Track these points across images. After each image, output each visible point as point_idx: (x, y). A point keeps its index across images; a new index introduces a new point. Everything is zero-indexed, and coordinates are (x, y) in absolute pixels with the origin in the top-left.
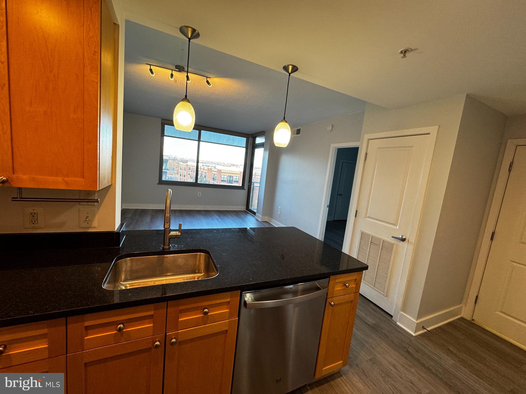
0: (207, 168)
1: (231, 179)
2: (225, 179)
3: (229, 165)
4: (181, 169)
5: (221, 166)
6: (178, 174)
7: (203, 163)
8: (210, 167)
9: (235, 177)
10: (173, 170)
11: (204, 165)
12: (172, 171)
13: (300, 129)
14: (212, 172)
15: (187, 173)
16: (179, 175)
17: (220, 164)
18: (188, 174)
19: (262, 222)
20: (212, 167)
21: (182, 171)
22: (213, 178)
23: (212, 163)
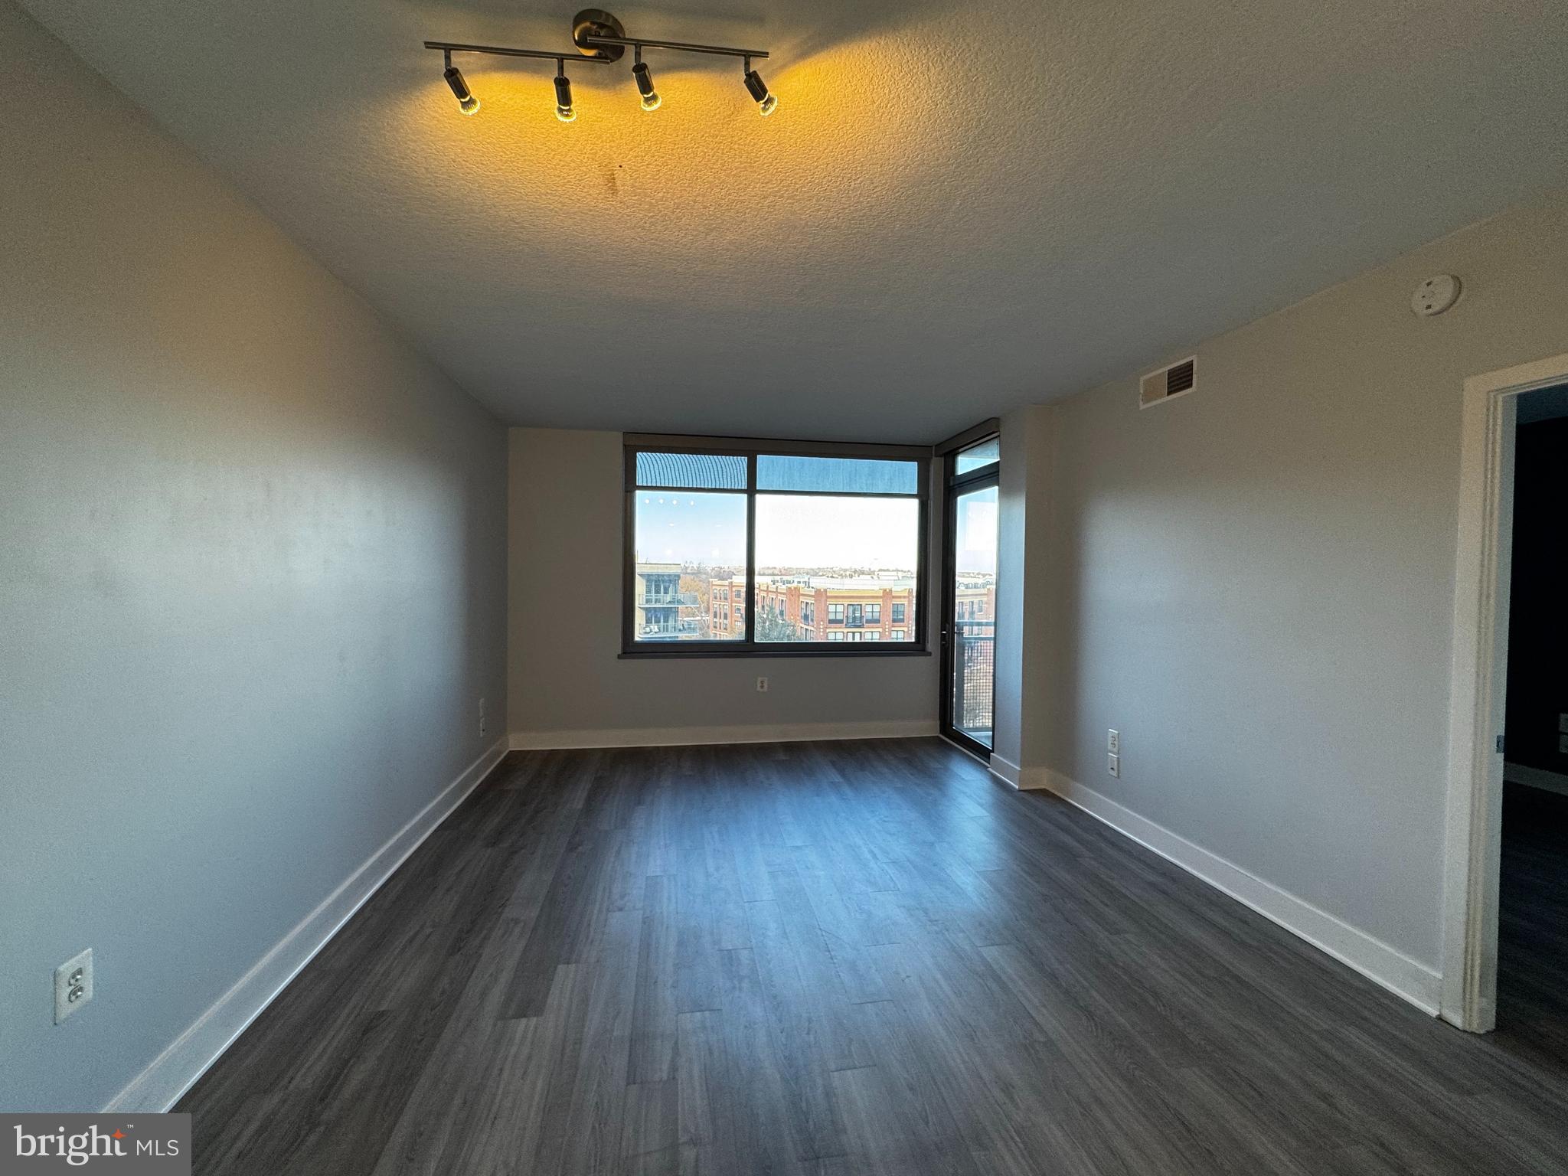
0: (784, 587)
1: (858, 614)
2: (840, 617)
3: (848, 573)
4: (716, 598)
5: (824, 577)
6: (707, 611)
7: (773, 575)
8: (795, 585)
9: (869, 609)
10: (695, 601)
11: (778, 582)
12: (692, 606)
13: (1190, 365)
14: (801, 597)
15: (732, 606)
16: (712, 614)
17: (821, 574)
18: (734, 610)
19: (1026, 796)
20: (799, 582)
21: (719, 603)
22: (803, 615)
23: (799, 572)
